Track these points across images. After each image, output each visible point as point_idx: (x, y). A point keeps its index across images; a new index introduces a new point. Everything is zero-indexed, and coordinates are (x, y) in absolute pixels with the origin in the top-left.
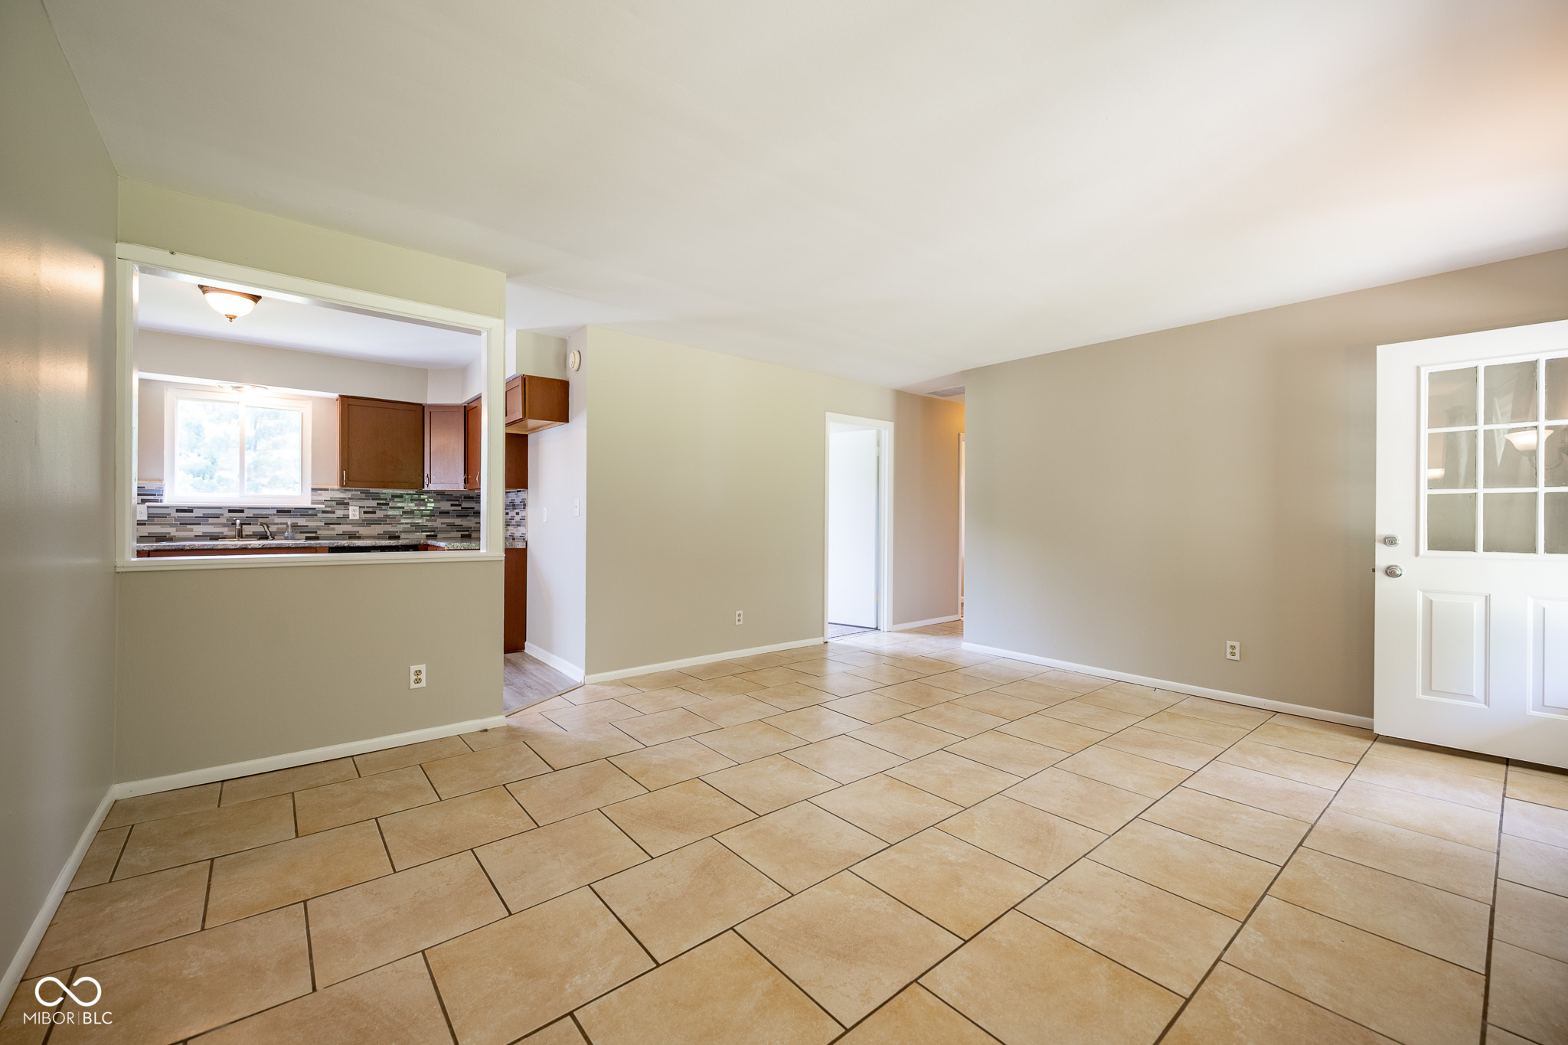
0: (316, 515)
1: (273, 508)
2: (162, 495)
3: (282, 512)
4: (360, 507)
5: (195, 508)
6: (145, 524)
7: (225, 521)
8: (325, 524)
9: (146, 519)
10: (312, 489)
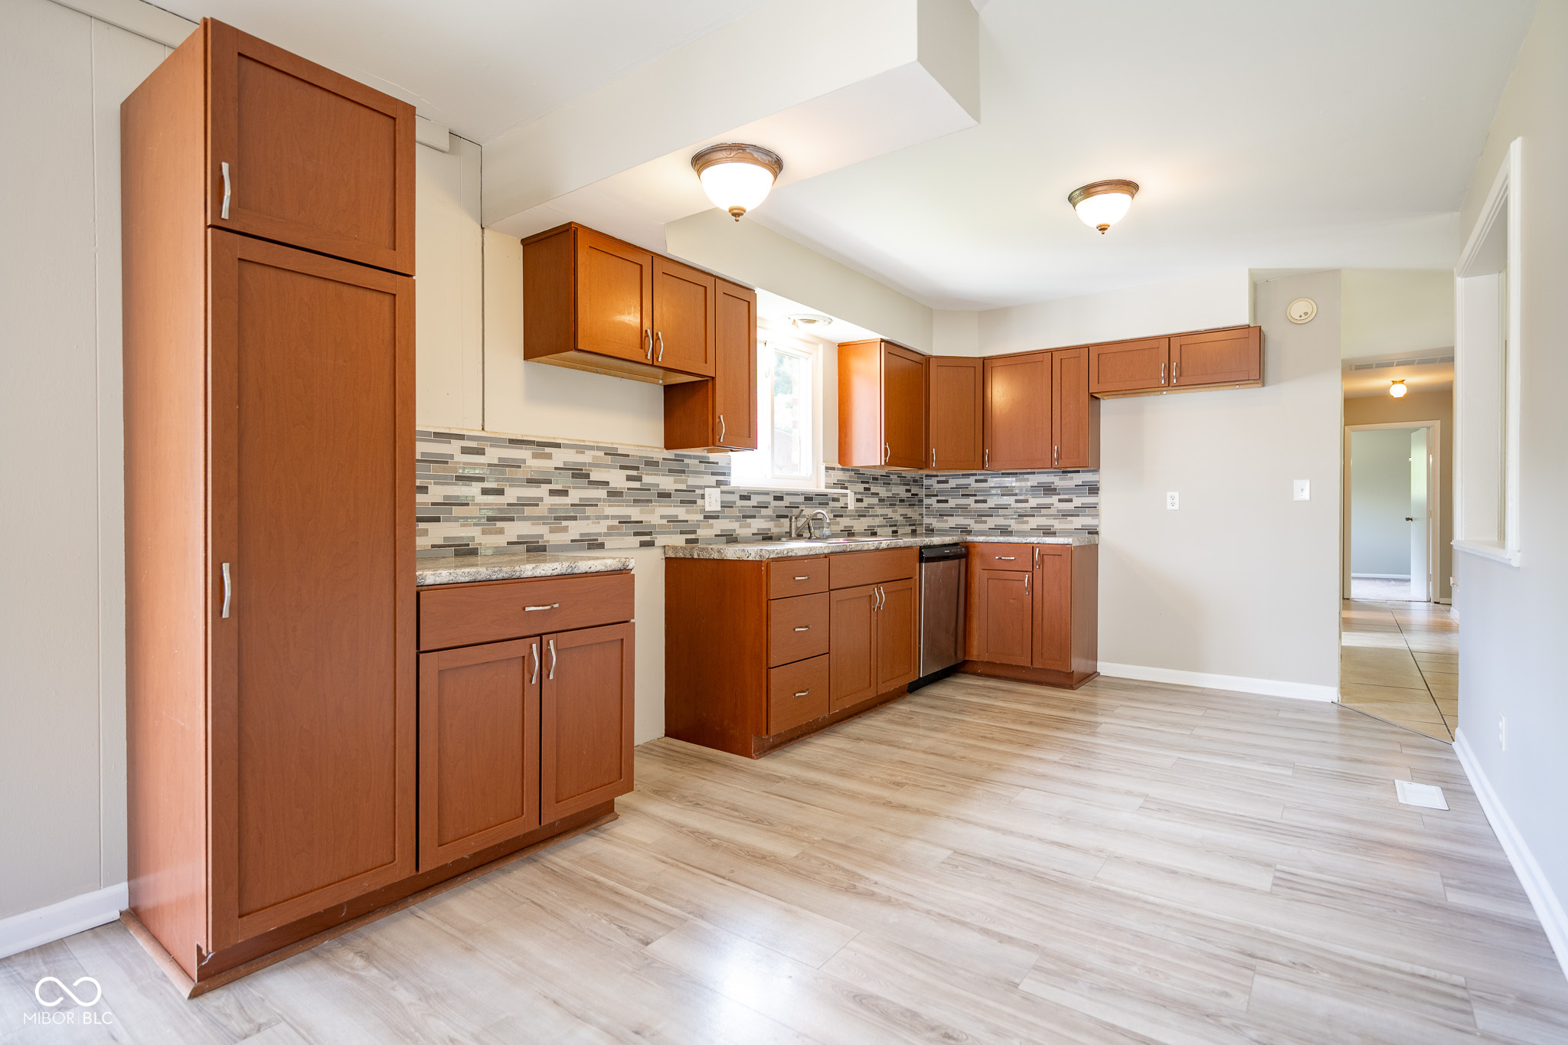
0: (828, 504)
1: (802, 494)
2: (729, 474)
3: (808, 498)
4: (855, 493)
5: (751, 493)
6: (717, 517)
7: (771, 513)
8: (835, 516)
9: (719, 509)
10: (827, 468)
